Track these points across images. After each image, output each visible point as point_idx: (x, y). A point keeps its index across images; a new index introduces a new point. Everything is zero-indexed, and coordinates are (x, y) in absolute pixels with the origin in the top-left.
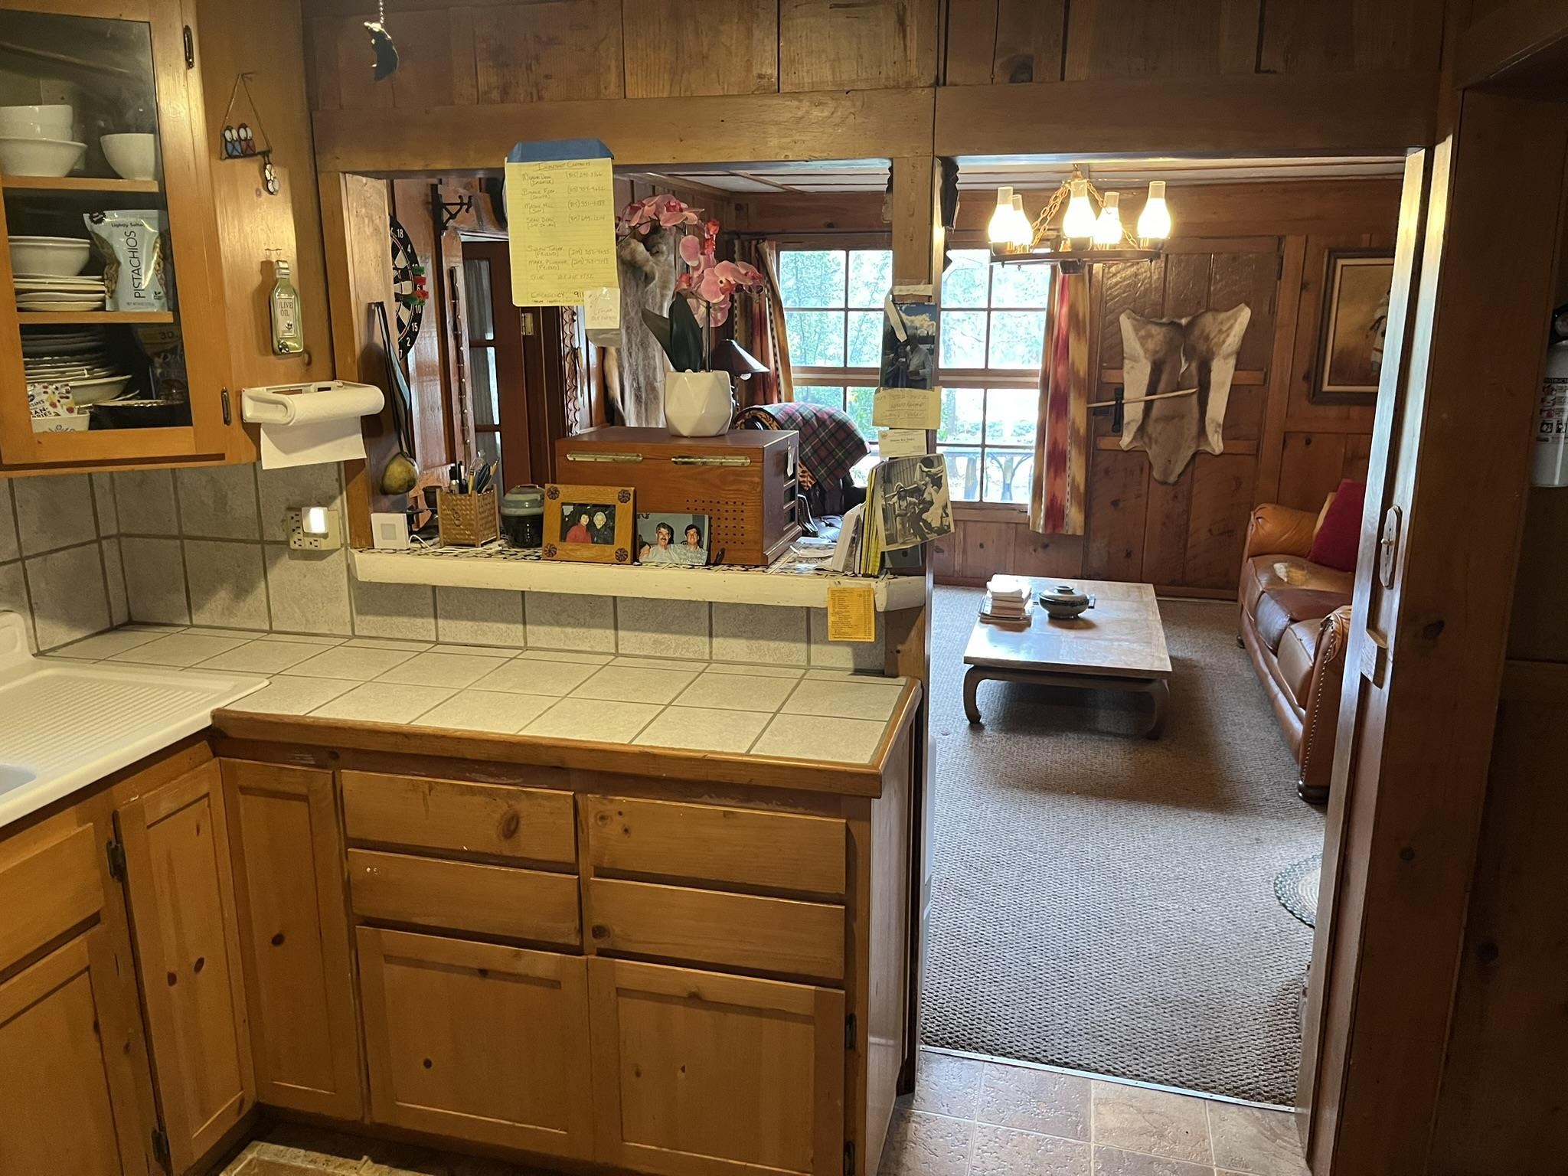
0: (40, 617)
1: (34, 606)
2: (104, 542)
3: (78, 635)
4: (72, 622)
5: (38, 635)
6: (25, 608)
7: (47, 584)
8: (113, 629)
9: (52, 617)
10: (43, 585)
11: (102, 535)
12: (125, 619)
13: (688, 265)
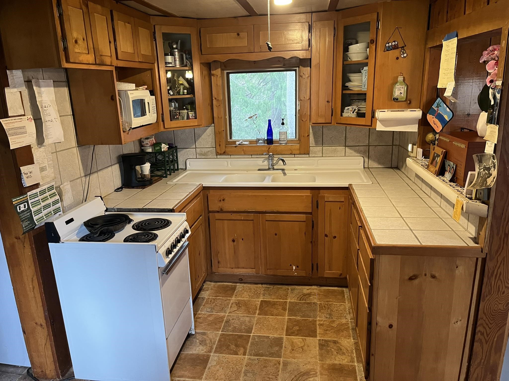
0: (371, 160)
1: (370, 157)
2: (394, 146)
3: (380, 166)
4: (379, 163)
5: (369, 163)
6: (367, 157)
7: (374, 153)
8: (391, 168)
9: (374, 160)
10: (373, 153)
11: (394, 144)
12: (396, 166)
13: (488, 72)
